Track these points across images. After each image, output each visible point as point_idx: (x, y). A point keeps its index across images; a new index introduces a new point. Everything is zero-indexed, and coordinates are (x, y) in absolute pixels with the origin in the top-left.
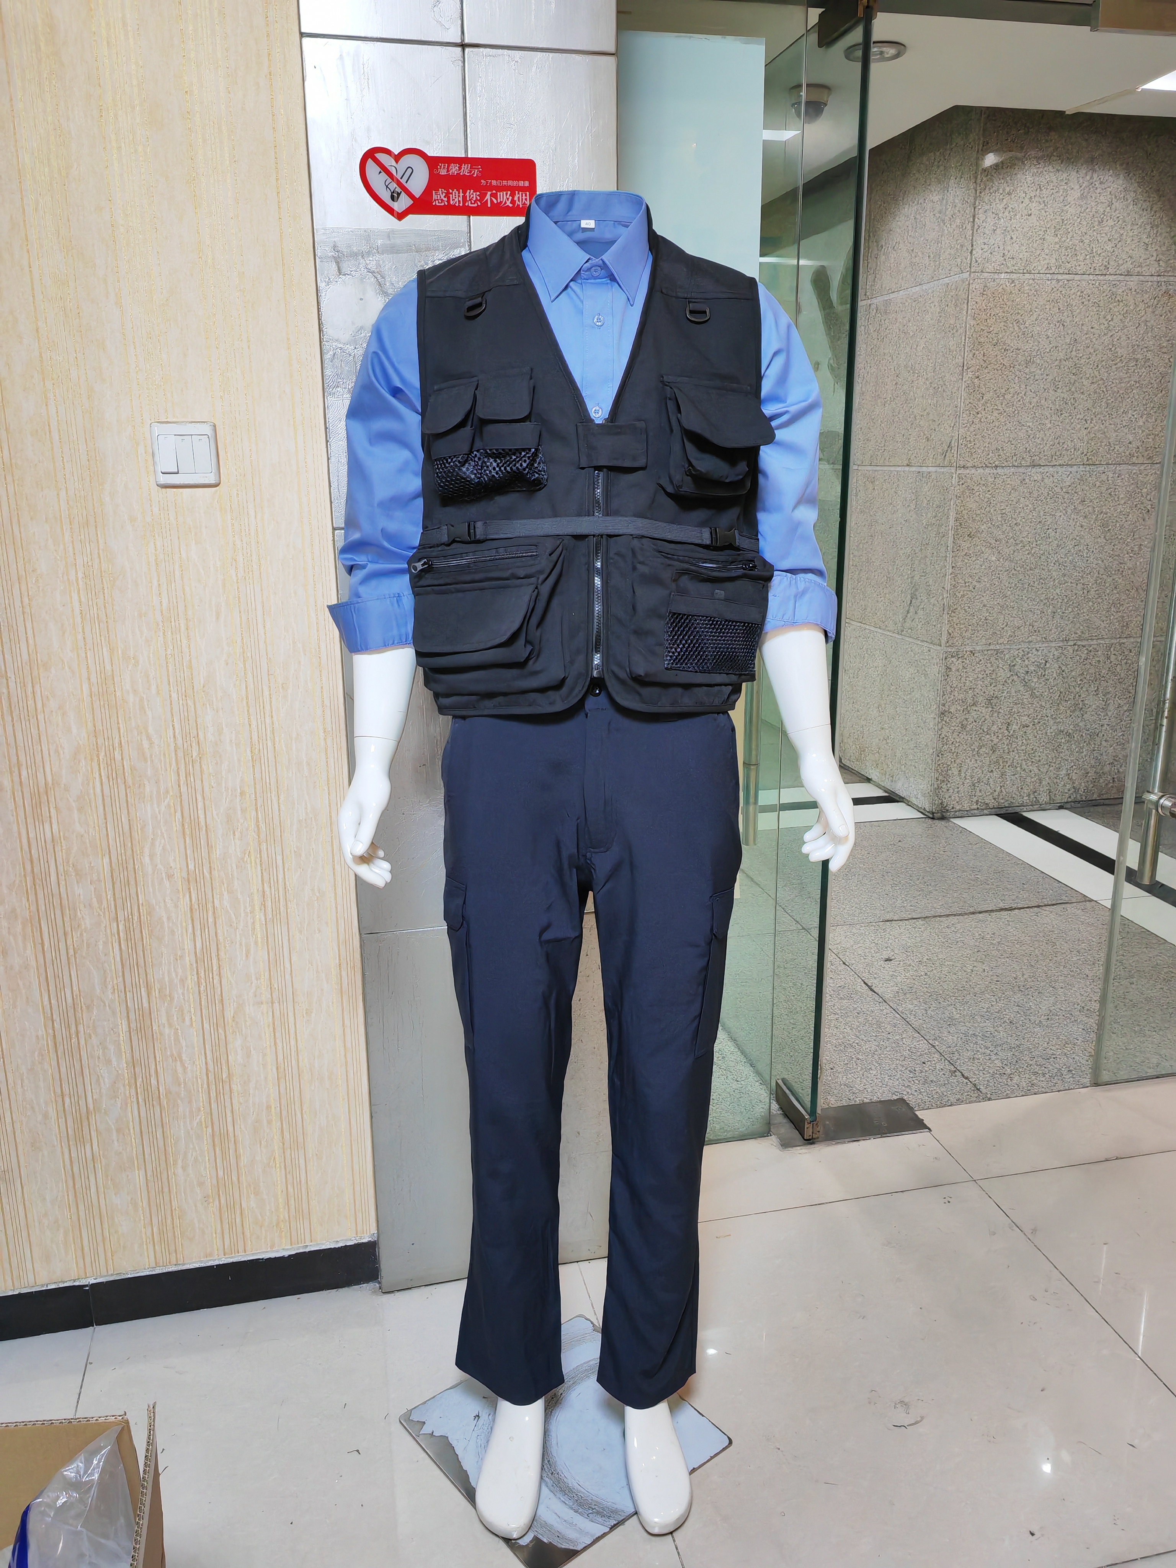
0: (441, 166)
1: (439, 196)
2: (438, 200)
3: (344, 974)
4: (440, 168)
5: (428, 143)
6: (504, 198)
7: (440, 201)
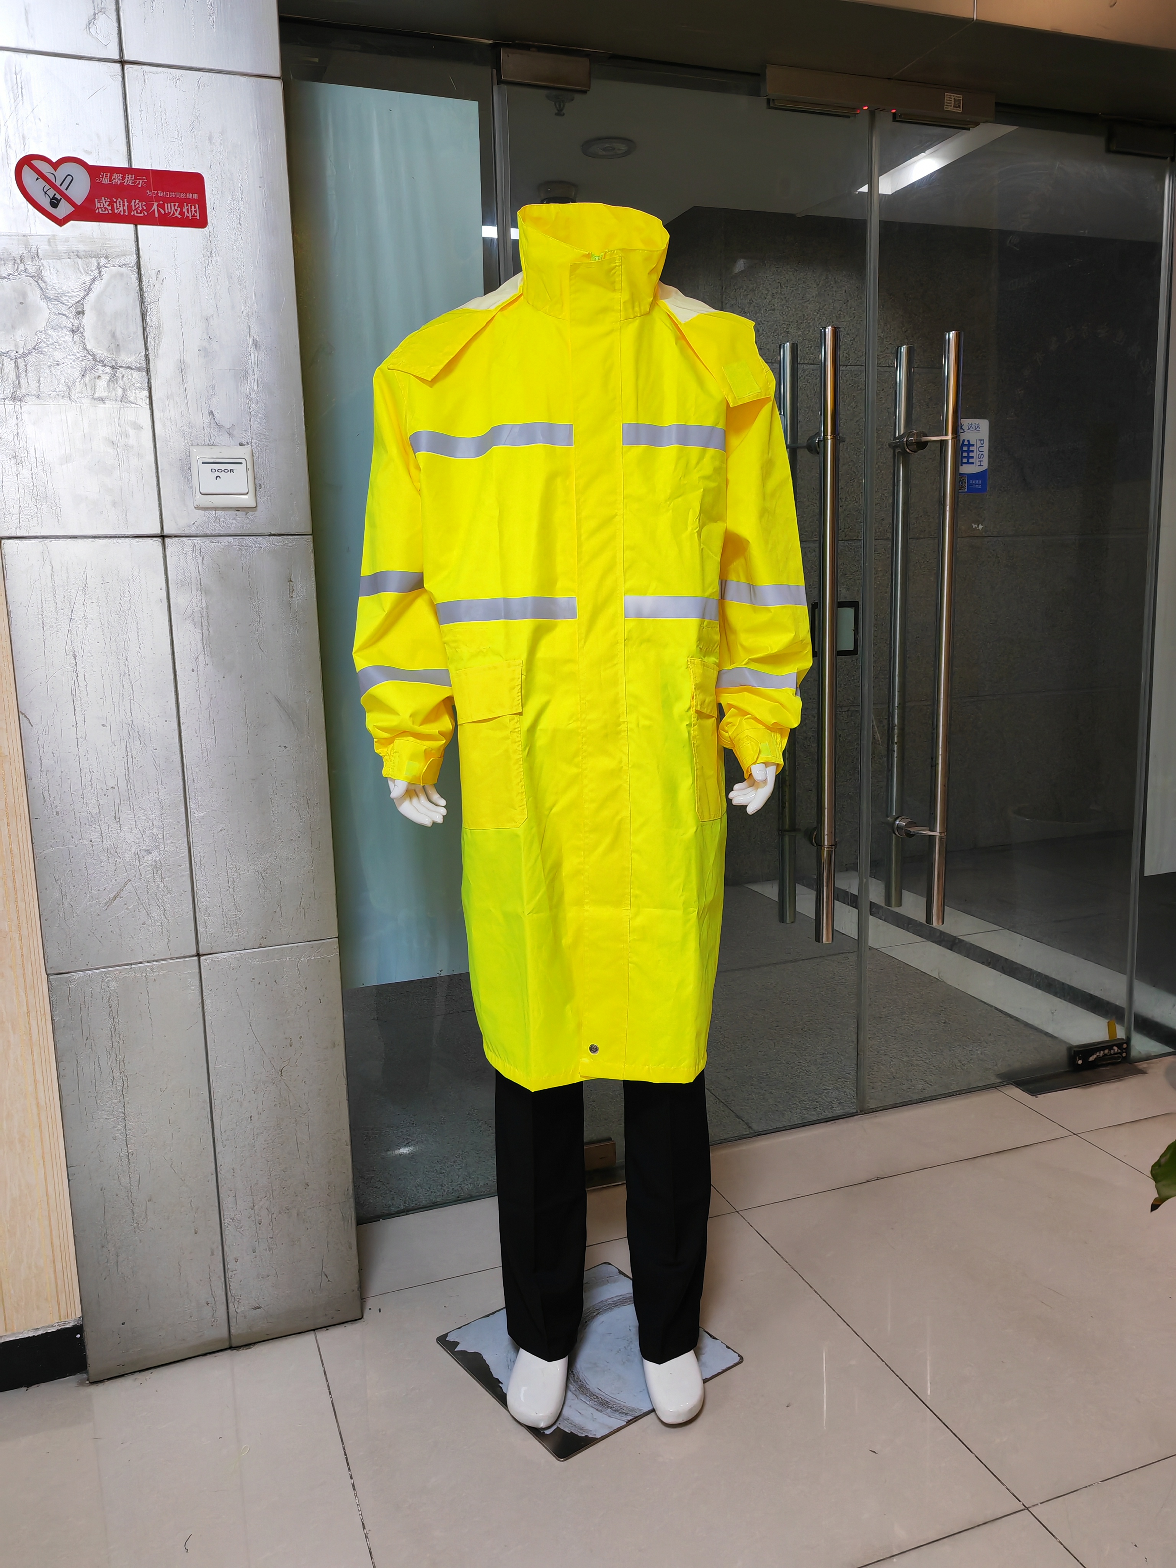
0: (103, 176)
1: (102, 204)
2: (100, 208)
3: (33, 1023)
4: (102, 177)
5: (88, 153)
6: (171, 209)
7: (104, 209)
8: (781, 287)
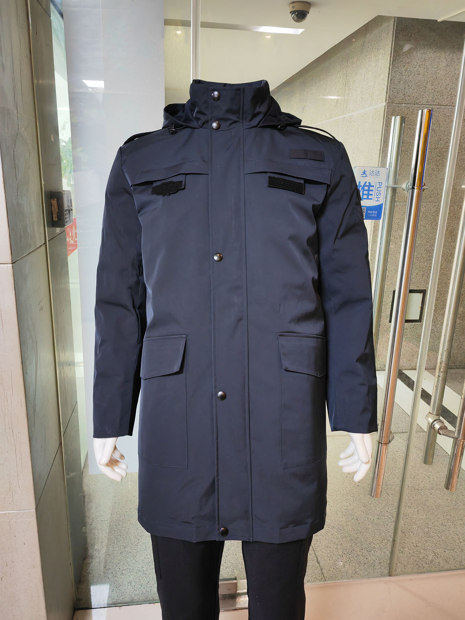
8: (425, 62)
